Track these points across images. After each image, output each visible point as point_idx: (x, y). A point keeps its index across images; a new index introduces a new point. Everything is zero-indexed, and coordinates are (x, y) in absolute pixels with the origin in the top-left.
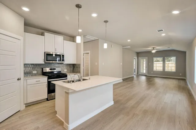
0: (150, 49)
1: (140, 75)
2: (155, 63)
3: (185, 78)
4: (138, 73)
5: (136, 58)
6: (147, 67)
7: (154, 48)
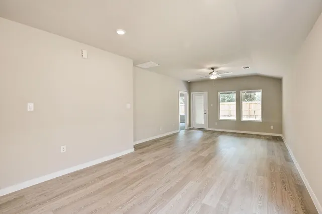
0: (206, 71)
1: (194, 128)
2: (221, 104)
3: (281, 135)
4: (190, 125)
5: (186, 93)
6: (207, 112)
7: (213, 69)
